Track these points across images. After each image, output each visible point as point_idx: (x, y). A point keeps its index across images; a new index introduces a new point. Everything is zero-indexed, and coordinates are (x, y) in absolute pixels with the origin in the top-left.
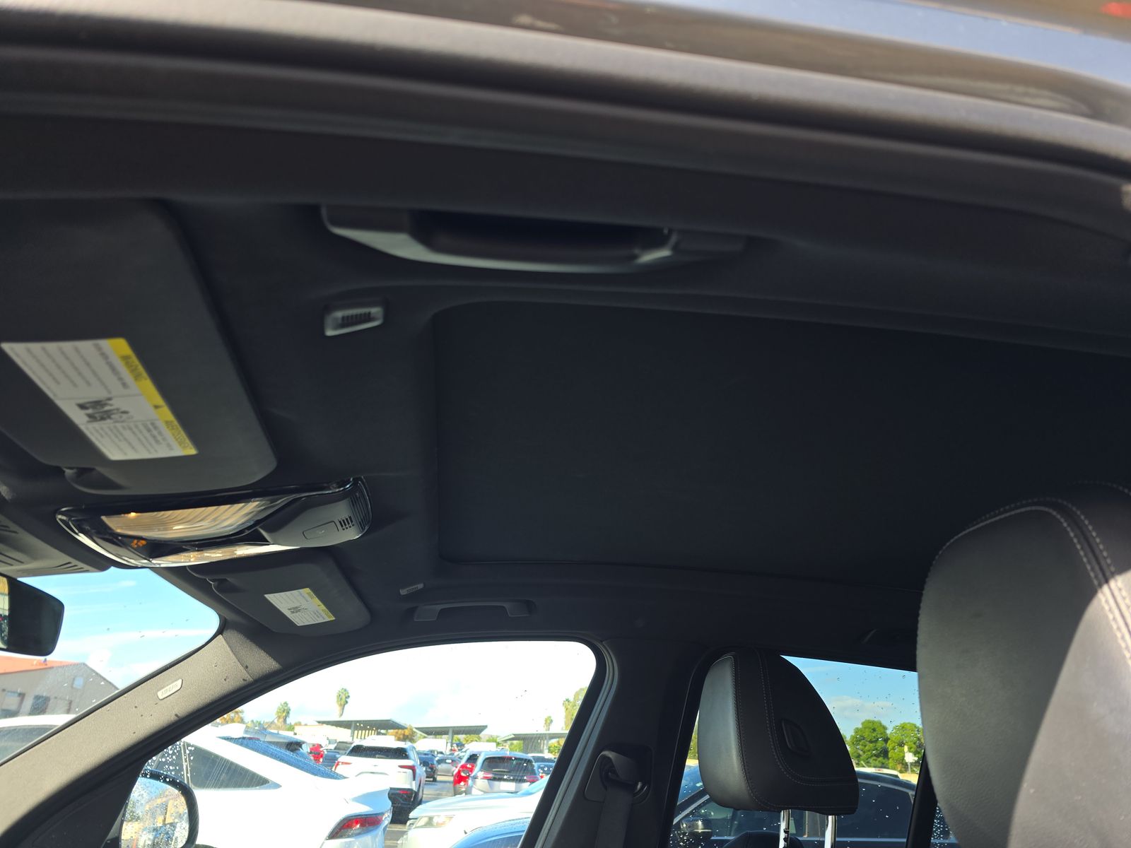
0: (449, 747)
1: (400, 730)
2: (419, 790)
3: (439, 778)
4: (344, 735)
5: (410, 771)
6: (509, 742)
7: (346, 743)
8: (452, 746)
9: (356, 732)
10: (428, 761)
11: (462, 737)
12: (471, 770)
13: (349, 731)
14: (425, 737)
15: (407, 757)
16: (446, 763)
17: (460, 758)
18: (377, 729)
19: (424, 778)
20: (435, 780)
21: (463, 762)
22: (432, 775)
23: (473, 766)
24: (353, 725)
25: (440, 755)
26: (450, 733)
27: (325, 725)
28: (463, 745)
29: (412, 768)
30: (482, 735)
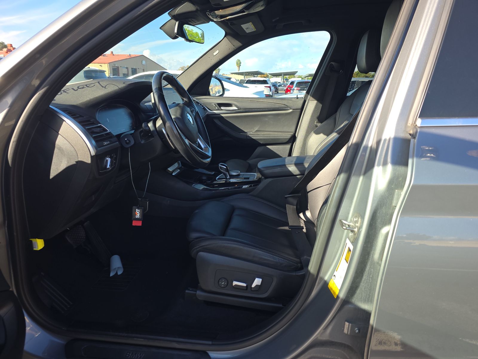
0: (282, 81)
1: (262, 75)
2: (273, 95)
3: (279, 92)
4: (241, 77)
5: (269, 88)
6: (307, 78)
7: (243, 80)
8: (283, 80)
9: (246, 77)
10: (274, 85)
11: (287, 76)
12: (292, 87)
13: (243, 77)
14: (272, 77)
15: (267, 83)
16: (281, 86)
17: (287, 84)
18: (254, 75)
19: (274, 91)
20: (278, 93)
21: (289, 85)
22: (277, 91)
23: (292, 86)
24: (244, 73)
25: (279, 84)
26: (283, 75)
27: (233, 74)
28: (288, 80)
29: (270, 87)
30: (295, 75)
